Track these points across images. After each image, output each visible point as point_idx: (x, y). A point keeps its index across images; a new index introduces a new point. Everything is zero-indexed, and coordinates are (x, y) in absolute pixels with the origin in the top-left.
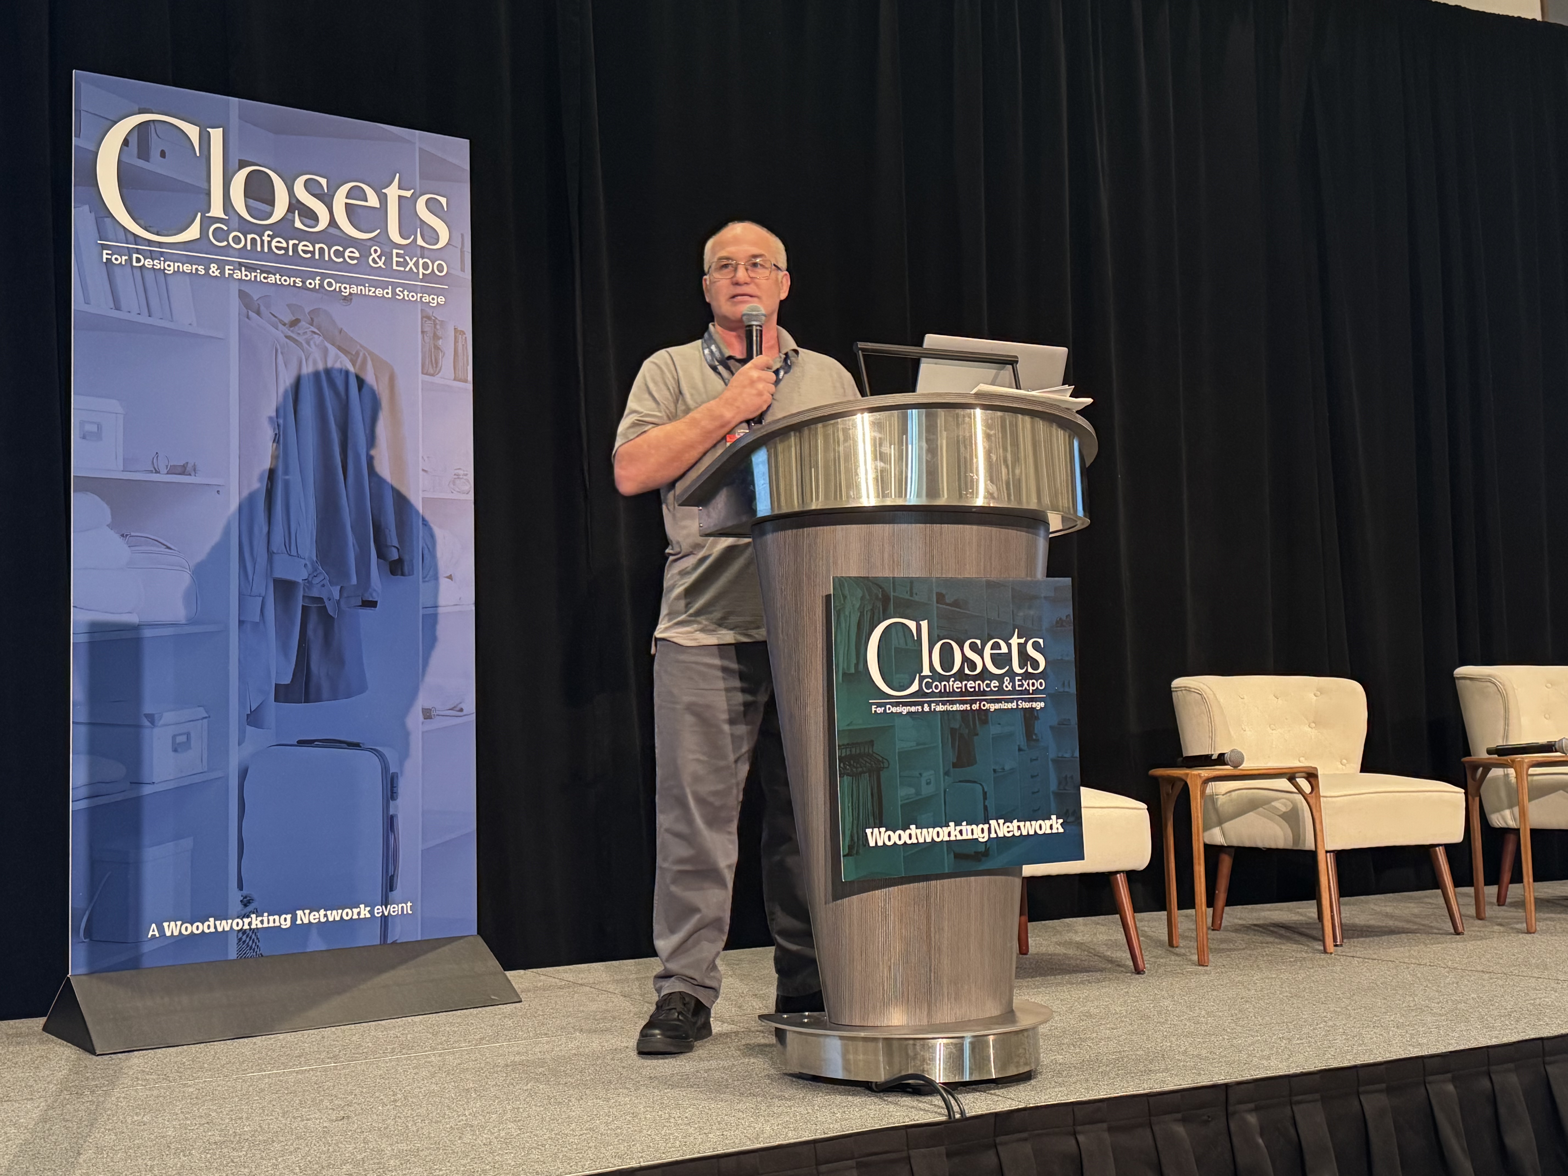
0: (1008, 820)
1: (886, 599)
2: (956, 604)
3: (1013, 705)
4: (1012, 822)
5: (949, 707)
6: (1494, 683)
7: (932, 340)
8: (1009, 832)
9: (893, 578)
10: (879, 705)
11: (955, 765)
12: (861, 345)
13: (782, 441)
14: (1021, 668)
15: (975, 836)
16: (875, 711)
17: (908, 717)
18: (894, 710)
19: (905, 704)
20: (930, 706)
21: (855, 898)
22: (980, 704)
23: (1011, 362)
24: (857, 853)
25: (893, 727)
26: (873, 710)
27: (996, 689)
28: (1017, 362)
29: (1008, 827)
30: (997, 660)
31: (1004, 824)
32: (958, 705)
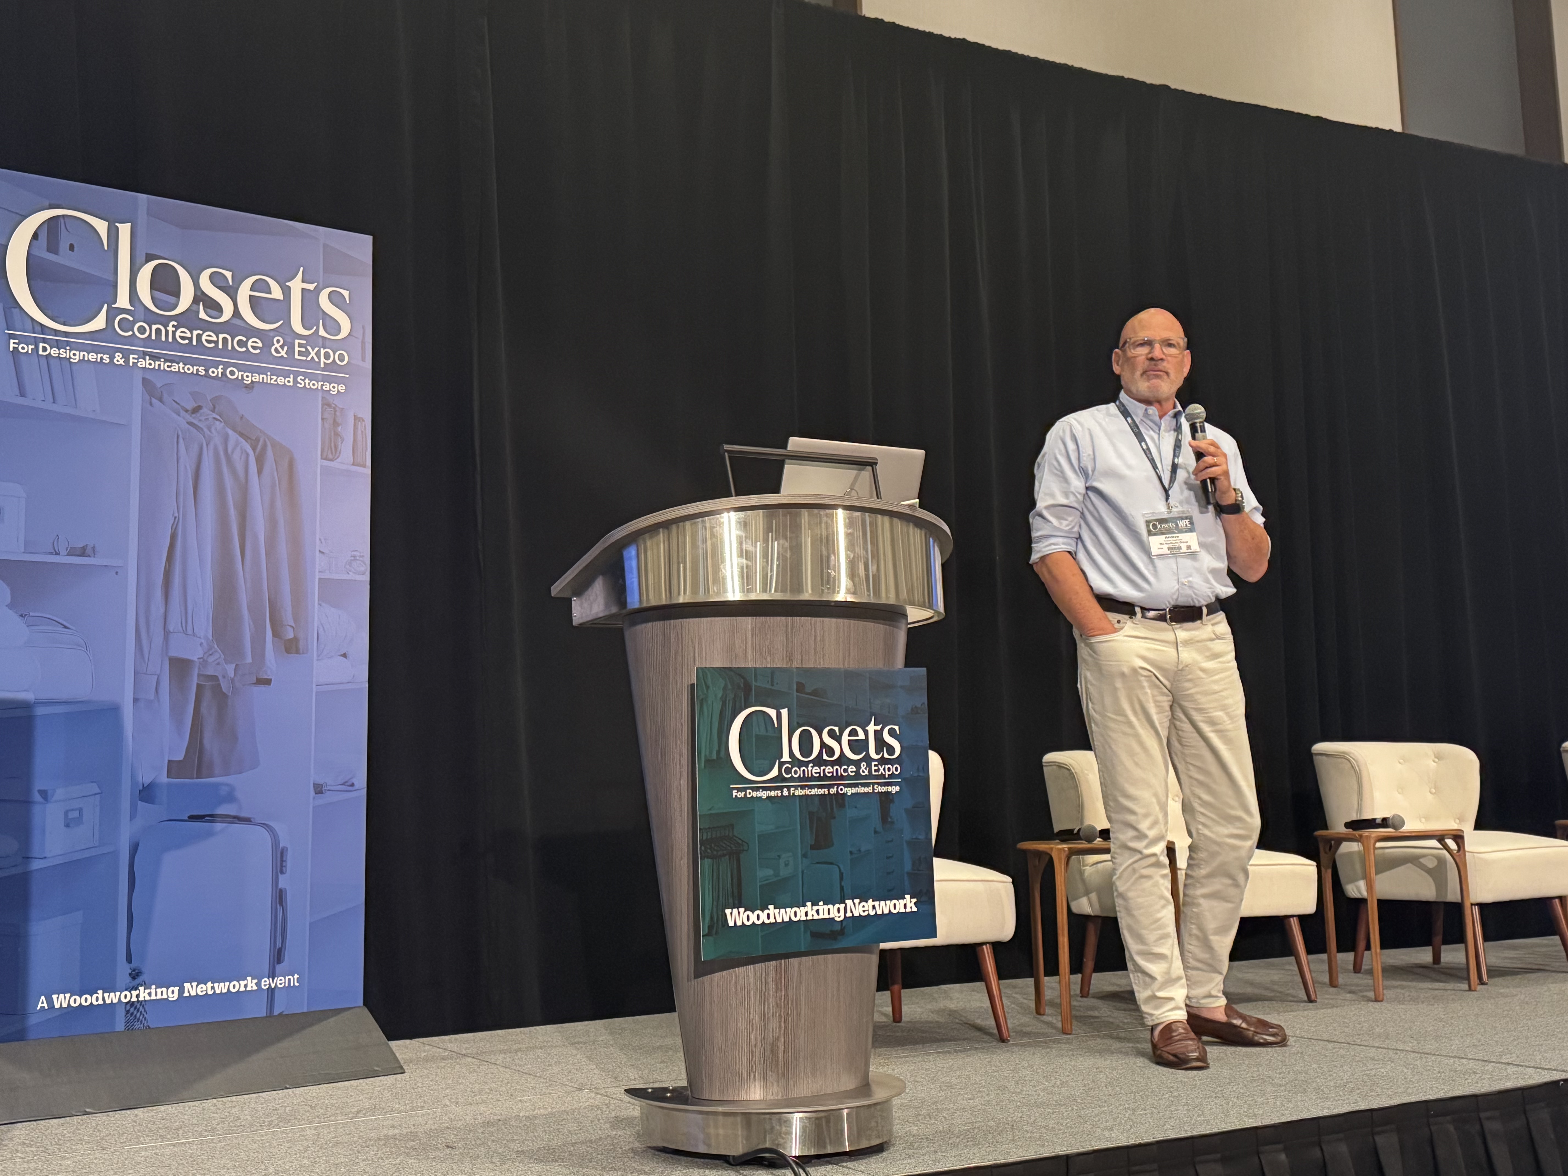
0: (864, 899)
1: (747, 688)
2: (815, 693)
3: (869, 790)
4: (867, 902)
5: (807, 792)
6: (1348, 760)
7: (796, 443)
8: (864, 911)
9: (755, 668)
10: (739, 790)
11: (813, 847)
12: (727, 447)
13: (651, 537)
14: (877, 753)
15: (831, 916)
16: (736, 796)
17: (767, 801)
18: (754, 794)
19: (765, 789)
20: (789, 791)
21: (716, 976)
22: (837, 788)
23: (870, 463)
24: (717, 933)
25: (753, 810)
26: (734, 794)
27: (854, 774)
28: (876, 464)
29: (864, 906)
30: (856, 746)
31: (859, 903)
32: (816, 789)
